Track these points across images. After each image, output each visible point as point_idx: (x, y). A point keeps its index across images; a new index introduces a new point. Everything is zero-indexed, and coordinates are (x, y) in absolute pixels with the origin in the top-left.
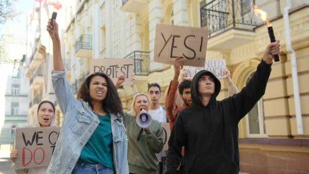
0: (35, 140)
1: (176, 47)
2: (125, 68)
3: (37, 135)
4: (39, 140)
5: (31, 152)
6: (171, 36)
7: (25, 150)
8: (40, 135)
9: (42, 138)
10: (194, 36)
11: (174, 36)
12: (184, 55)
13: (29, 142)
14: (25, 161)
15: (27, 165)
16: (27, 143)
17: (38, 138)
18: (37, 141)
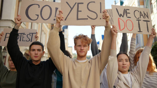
0: (125, 14)
1: (81, 11)
2: (30, 35)
3: (126, 11)
4: (128, 14)
5: (124, 22)
6: (76, 3)
7: (119, 19)
8: (128, 11)
9: (129, 13)
10: (94, 2)
11: (78, 4)
12: (88, 16)
13: (121, 15)
14: (121, 28)
15: (122, 30)
16: (120, 15)
17: (127, 13)
18: (127, 15)
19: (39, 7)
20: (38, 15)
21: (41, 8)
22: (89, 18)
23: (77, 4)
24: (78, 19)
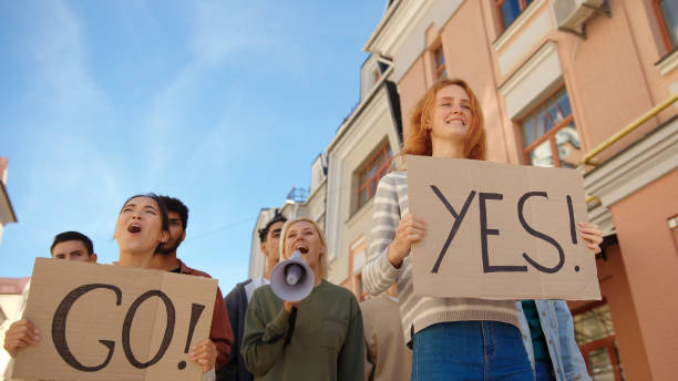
19: (119, 303)
20: (110, 345)
21: (127, 302)
22: (530, 267)
23: (476, 198)
24: (487, 268)
